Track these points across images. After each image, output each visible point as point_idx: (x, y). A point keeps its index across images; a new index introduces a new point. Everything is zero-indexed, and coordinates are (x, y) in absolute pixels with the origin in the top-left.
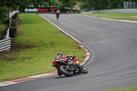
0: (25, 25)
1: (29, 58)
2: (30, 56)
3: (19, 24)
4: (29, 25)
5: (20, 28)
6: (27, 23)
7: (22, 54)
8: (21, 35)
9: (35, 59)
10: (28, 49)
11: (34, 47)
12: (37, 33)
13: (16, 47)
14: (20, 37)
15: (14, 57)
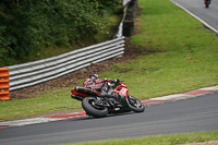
0: (147, 17)
1: (152, 70)
2: (154, 66)
3: (138, 15)
4: (153, 17)
5: (139, 22)
6: (150, 13)
7: (141, 62)
8: (140, 32)
9: (161, 70)
10: (151, 55)
11: (160, 52)
12: (166, 30)
13: (132, 51)
14: (139, 35)
15: (129, 67)
